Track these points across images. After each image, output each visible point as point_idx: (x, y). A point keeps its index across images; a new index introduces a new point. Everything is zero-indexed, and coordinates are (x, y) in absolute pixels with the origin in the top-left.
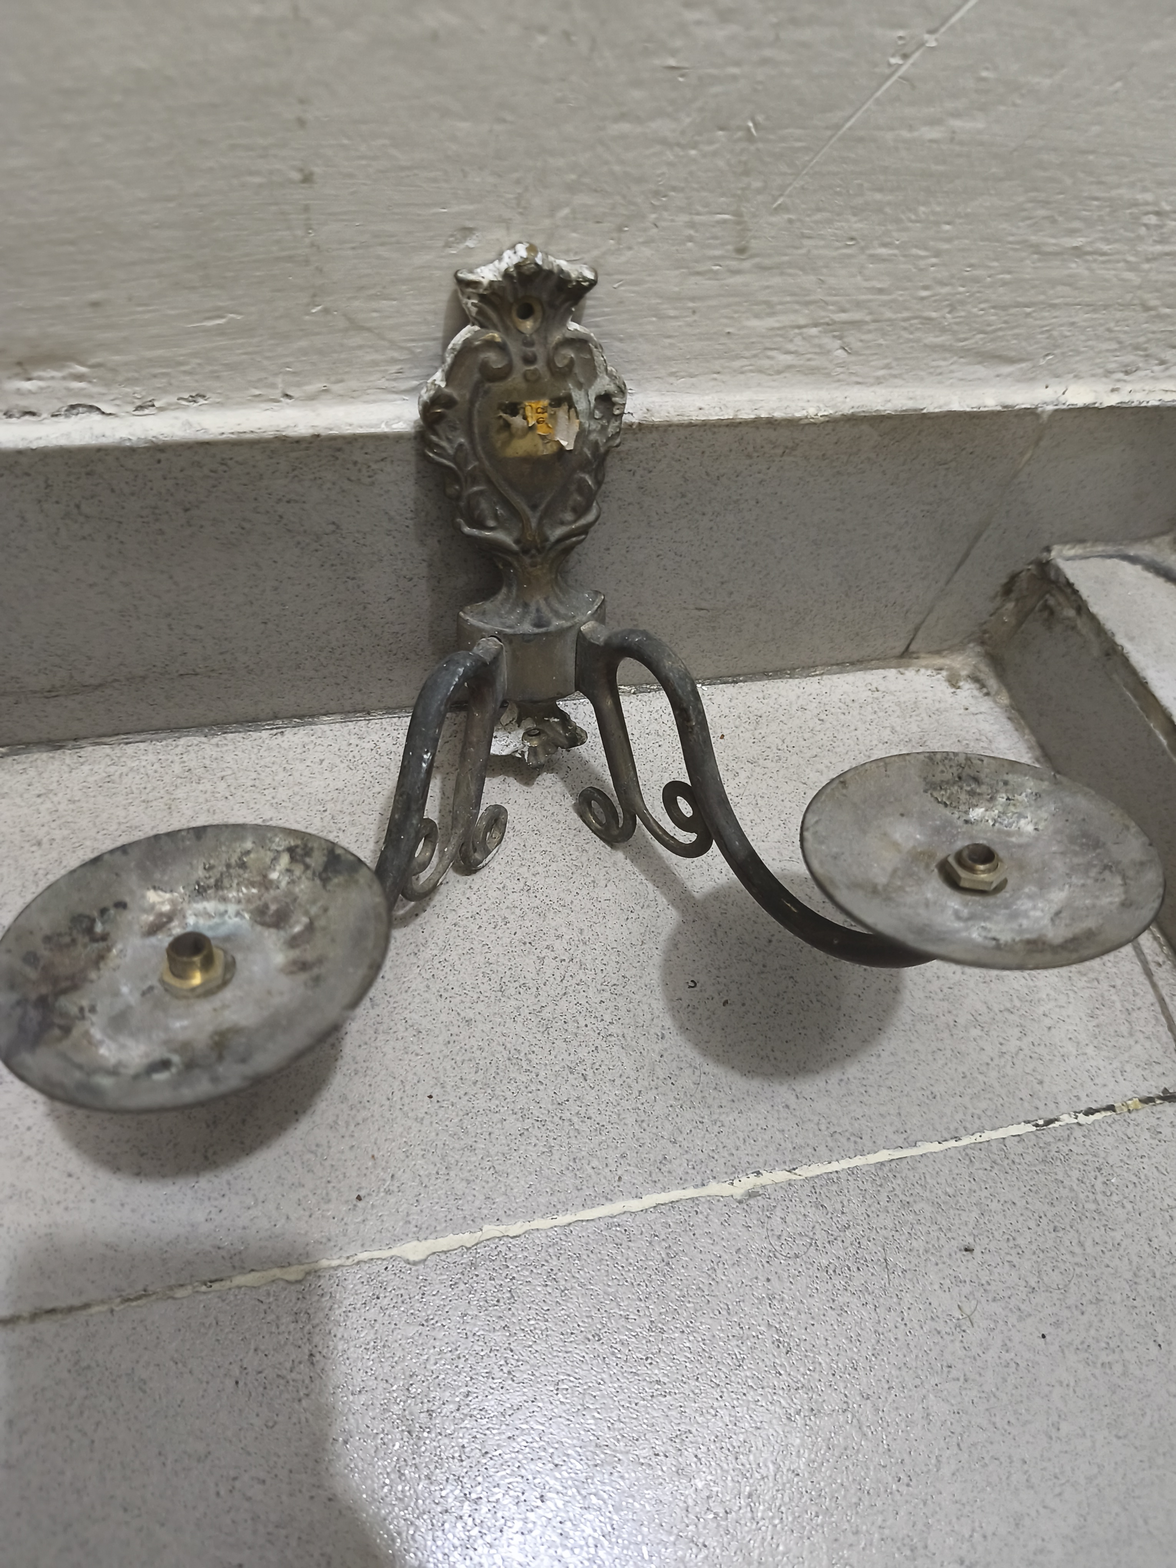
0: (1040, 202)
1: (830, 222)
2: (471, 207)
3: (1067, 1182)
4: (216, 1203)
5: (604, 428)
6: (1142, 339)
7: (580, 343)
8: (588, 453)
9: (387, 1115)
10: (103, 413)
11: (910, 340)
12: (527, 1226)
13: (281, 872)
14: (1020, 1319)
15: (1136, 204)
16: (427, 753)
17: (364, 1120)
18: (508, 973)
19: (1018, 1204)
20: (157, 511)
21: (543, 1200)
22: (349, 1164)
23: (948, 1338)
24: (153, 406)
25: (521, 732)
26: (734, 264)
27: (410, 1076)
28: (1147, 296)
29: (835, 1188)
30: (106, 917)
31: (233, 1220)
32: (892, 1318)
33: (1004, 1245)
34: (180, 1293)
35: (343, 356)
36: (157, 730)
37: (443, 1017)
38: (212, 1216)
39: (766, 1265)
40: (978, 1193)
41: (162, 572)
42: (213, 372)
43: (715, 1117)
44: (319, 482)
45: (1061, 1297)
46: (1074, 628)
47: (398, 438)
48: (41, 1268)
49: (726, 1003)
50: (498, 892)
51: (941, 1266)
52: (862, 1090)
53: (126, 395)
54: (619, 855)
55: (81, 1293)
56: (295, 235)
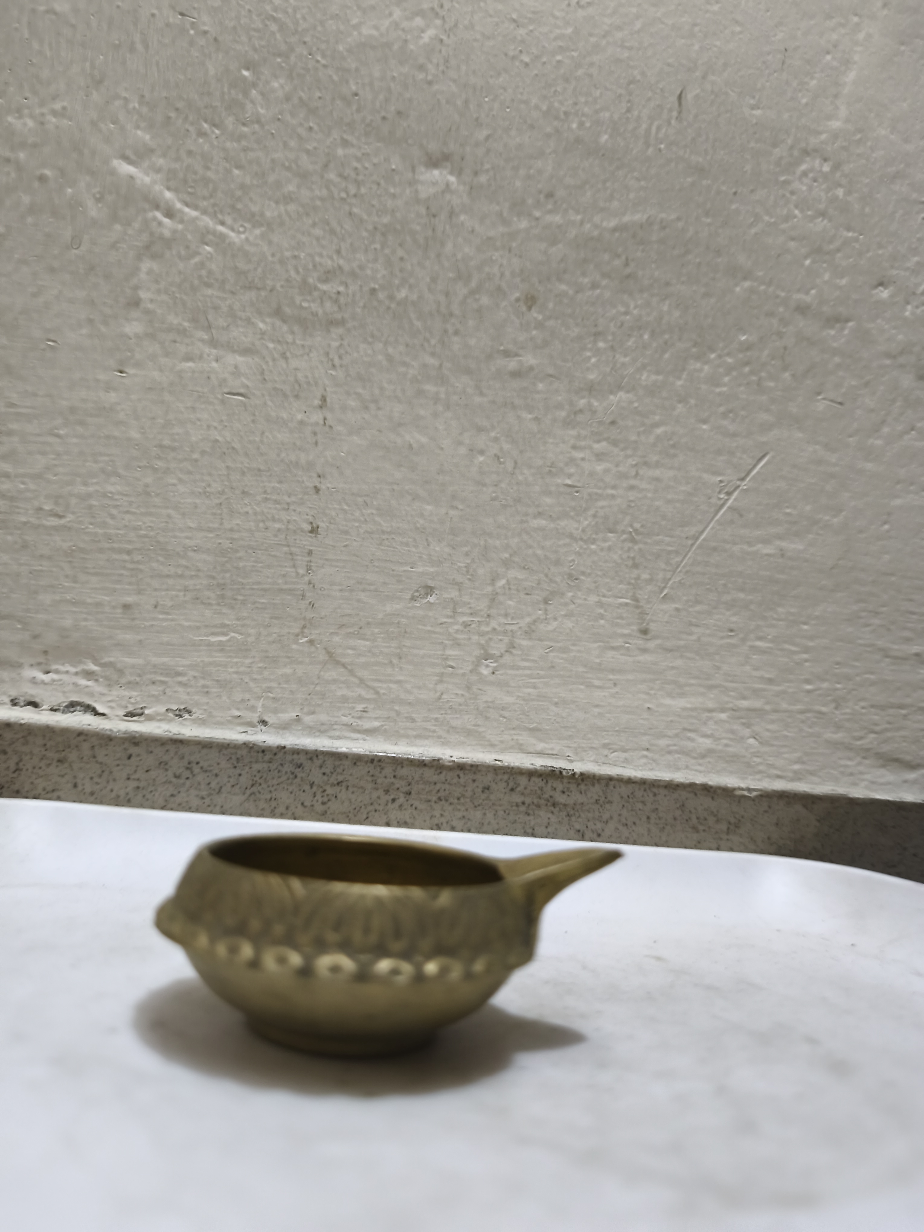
1: (709, 613)
2: (432, 570)
10: (97, 713)
11: (810, 735)
24: (143, 713)
26: (640, 643)
35: (318, 688)
56: (297, 574)
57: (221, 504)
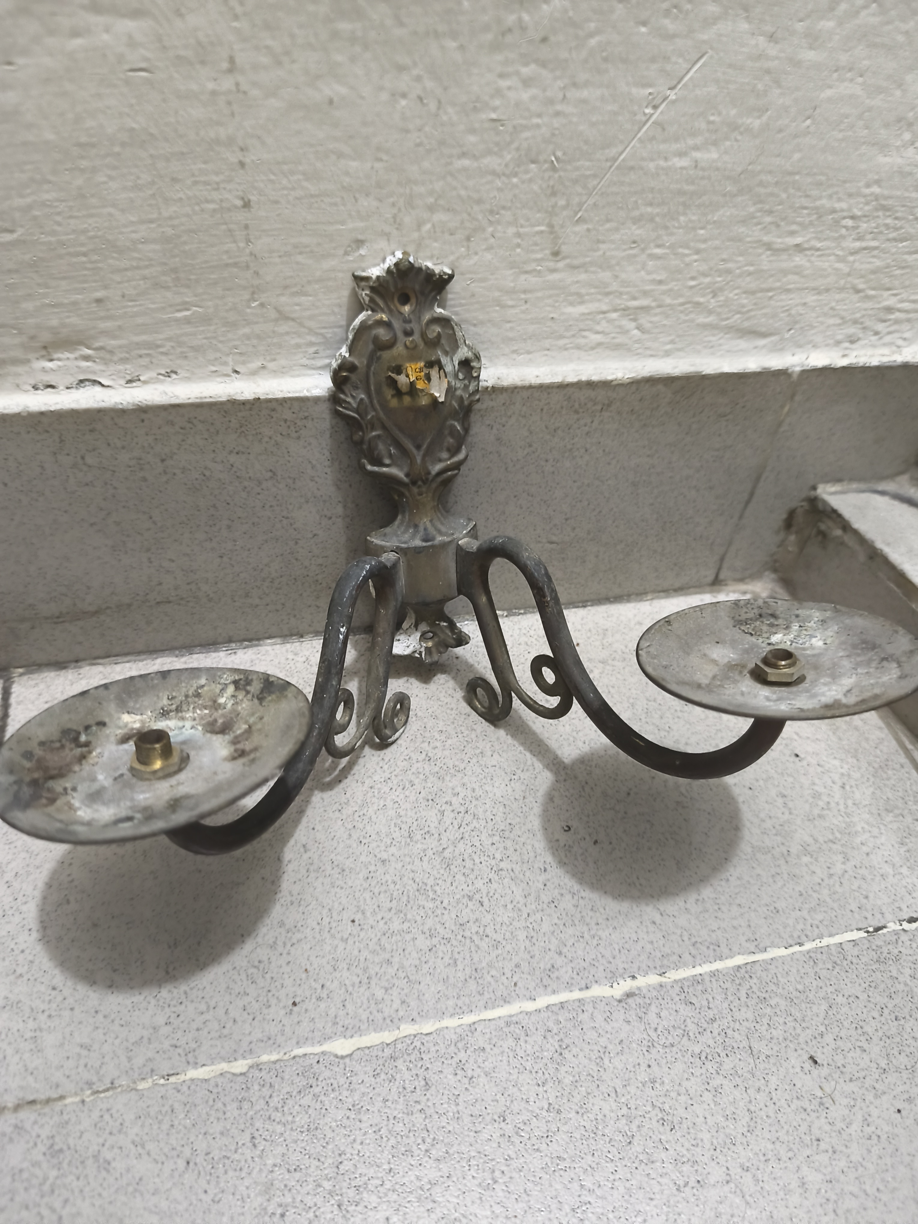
0: (766, 211)
1: (617, 230)
2: (362, 224)
3: (901, 979)
4: (173, 1009)
5: (466, 387)
6: (858, 315)
7: (445, 322)
8: (455, 404)
9: (318, 936)
10: (103, 386)
11: (685, 321)
12: (438, 1025)
13: (227, 698)
14: (876, 1096)
15: (834, 211)
16: (342, 627)
17: (299, 941)
18: (415, 823)
19: (861, 997)
20: (141, 462)
21: (451, 1003)
22: (286, 976)
23: (814, 1115)
24: (139, 380)
25: (418, 635)
26: (551, 264)
27: (336, 905)
28: (856, 281)
29: (700, 987)
30: (89, 731)
31: (189, 1023)
32: (762, 1097)
33: (853, 1032)
34: (142, 1086)
35: (275, 340)
36: (140, 653)
37: (363, 858)
38: (171, 1020)
39: (646, 1053)
40: (825, 989)
41: (144, 513)
42: (182, 353)
43: (592, 932)
44: (260, 437)
45: (910, 1076)
46: (842, 543)
47: (317, 400)
48: (25, 1066)
49: (596, 842)
50: (405, 762)
51: (800, 1052)
52: (716, 907)
53: (120, 371)
54: (501, 733)
55: (57, 1086)
56: (238, 247)
57: (154, 194)
